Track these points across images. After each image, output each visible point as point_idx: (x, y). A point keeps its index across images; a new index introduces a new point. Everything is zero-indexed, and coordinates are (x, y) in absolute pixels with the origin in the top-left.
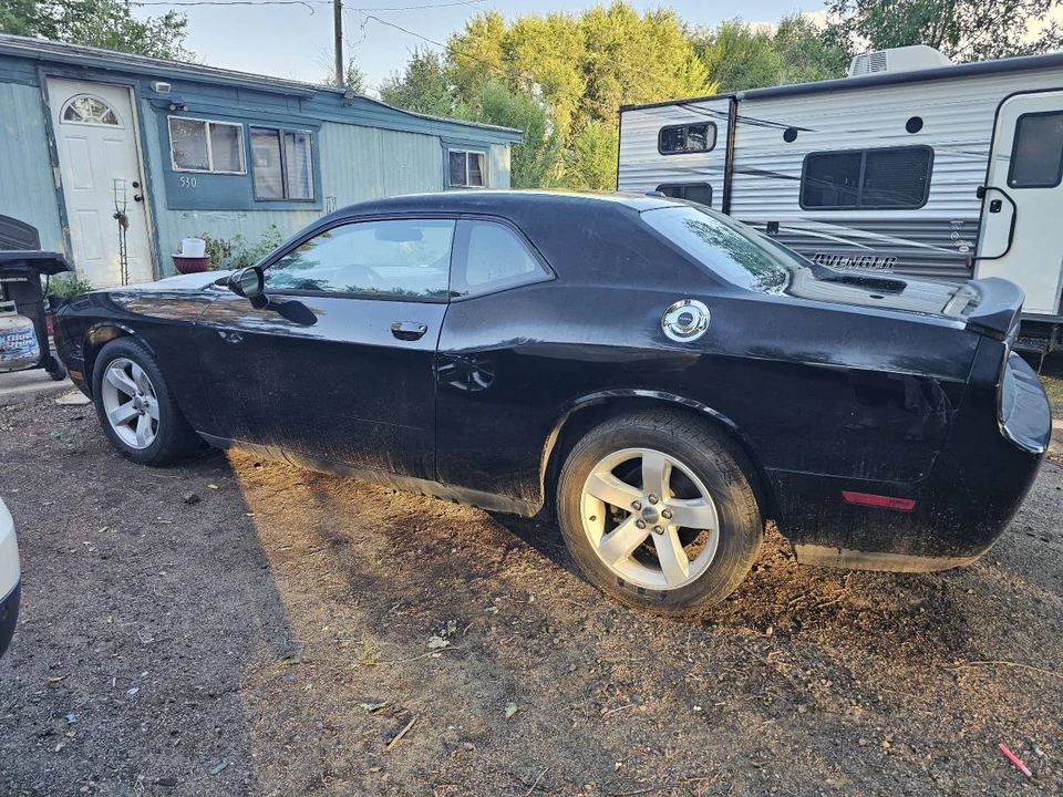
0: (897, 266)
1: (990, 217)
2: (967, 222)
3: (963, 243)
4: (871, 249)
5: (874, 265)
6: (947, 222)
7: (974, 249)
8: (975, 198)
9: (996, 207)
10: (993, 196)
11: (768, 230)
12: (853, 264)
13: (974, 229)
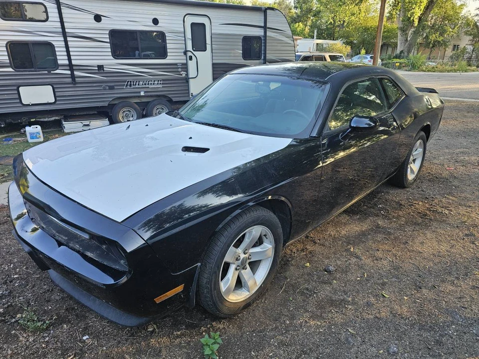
0: (163, 84)
1: (190, 62)
2: (183, 64)
3: (183, 72)
4: (151, 77)
5: (154, 84)
6: (176, 64)
7: (187, 75)
8: (183, 54)
9: (191, 58)
10: (189, 54)
11: (98, 69)
12: (145, 84)
13: (185, 67)
